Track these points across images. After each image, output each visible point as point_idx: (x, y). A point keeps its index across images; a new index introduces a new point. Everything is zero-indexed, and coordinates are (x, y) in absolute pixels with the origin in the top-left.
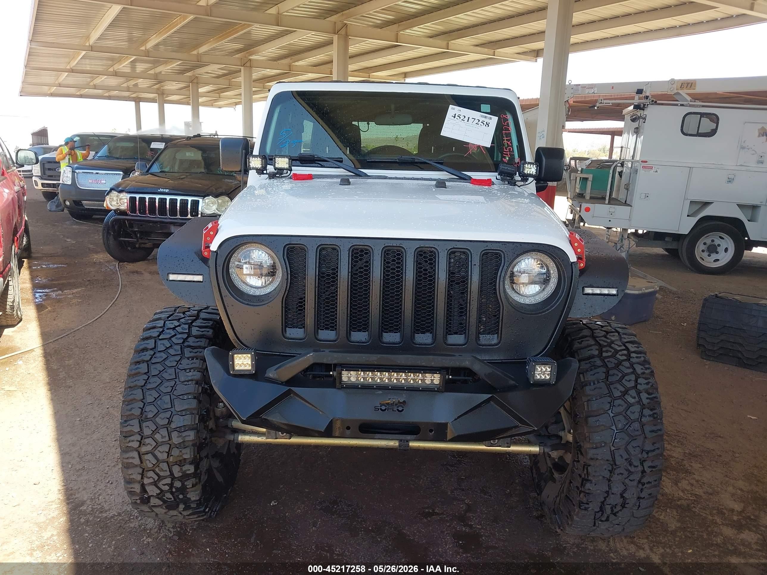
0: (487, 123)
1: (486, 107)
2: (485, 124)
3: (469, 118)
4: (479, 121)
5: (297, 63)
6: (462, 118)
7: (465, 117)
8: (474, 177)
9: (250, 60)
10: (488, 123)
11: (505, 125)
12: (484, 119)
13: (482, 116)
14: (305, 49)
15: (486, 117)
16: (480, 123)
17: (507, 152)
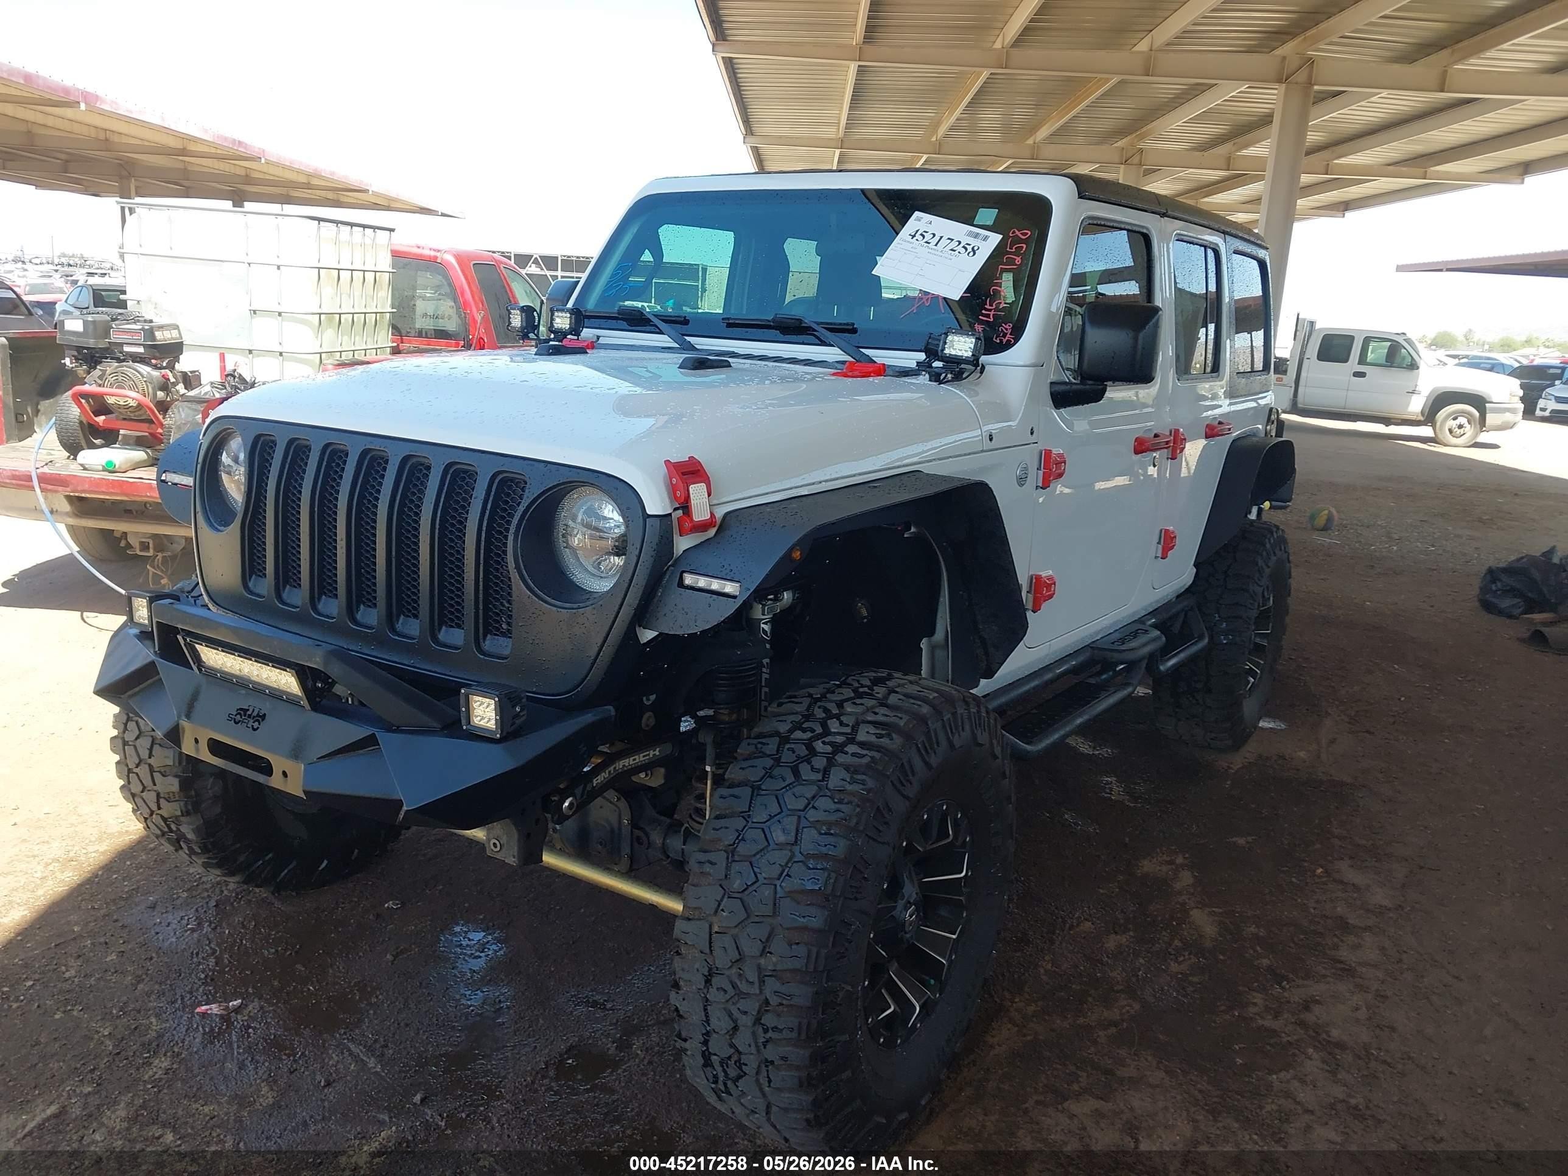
0: (973, 248)
1: (987, 215)
2: (970, 249)
3: (941, 237)
4: (960, 243)
5: (1245, 152)
6: (928, 237)
7: (934, 235)
8: (879, 361)
9: (1141, 151)
10: (976, 248)
11: (1011, 253)
12: (971, 240)
13: (970, 234)
14: (1260, 120)
15: (976, 236)
16: (960, 249)
17: (990, 310)
